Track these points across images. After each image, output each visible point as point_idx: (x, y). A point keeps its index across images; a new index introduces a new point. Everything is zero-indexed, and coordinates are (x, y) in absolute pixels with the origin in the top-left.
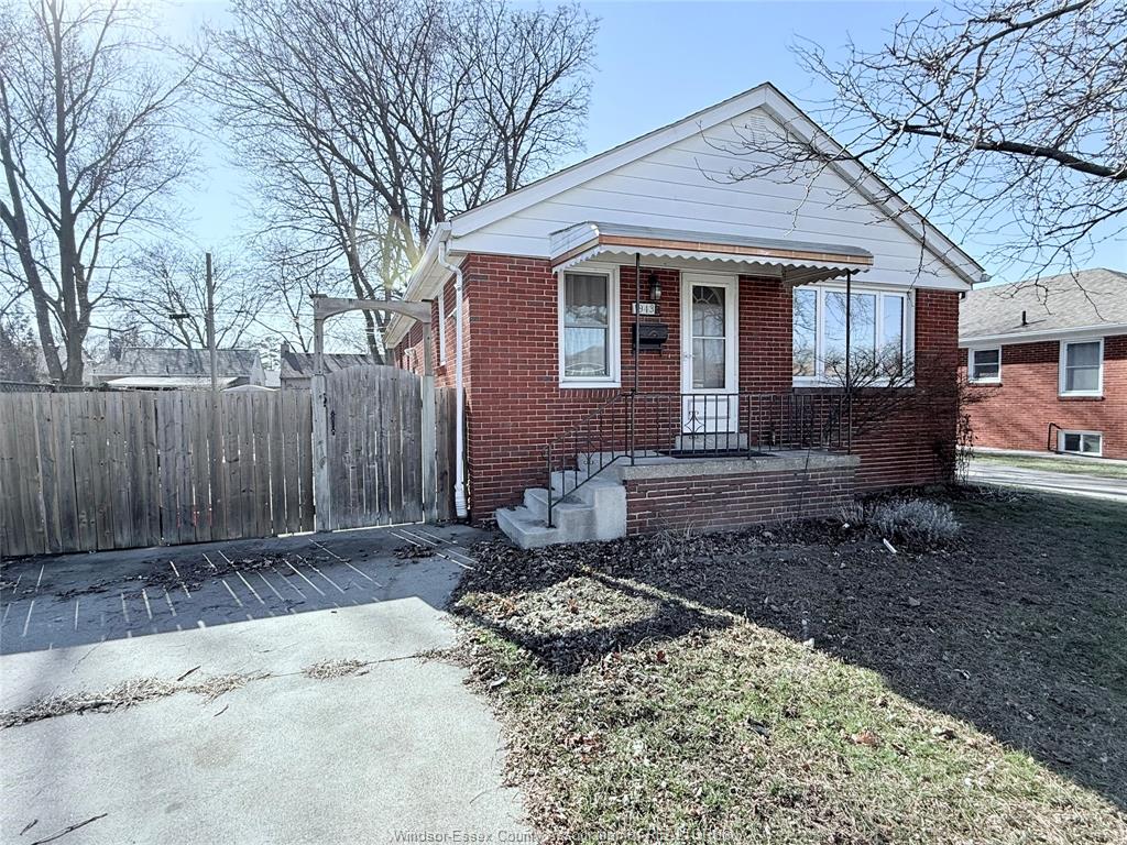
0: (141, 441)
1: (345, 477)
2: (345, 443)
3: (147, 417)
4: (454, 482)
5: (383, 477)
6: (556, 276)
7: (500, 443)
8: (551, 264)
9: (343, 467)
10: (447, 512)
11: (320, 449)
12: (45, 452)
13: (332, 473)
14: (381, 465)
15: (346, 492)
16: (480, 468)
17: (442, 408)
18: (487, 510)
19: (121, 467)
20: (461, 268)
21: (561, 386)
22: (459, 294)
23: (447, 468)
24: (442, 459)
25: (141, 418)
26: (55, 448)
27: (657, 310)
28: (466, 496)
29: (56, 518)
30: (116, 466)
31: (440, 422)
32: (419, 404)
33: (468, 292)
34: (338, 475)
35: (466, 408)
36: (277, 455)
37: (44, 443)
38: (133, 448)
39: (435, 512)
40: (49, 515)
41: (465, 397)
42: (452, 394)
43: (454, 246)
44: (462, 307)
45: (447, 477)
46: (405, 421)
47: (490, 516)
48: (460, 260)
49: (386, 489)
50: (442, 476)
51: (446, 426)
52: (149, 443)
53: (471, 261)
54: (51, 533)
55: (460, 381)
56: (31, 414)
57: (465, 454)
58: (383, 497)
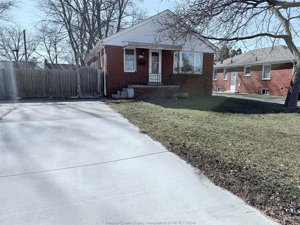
0: (47, 79)
1: (83, 87)
2: (83, 81)
3: (48, 74)
4: (104, 89)
5: (90, 88)
6: (123, 50)
7: (113, 82)
8: (122, 47)
9: (83, 85)
10: (103, 95)
11: (79, 82)
12: (32, 80)
13: (81, 86)
14: (90, 86)
15: (83, 90)
16: (109, 86)
17: (101, 75)
18: (110, 94)
19: (44, 83)
20: (105, 47)
21: (125, 71)
22: (104, 53)
23: (103, 87)
24: (101, 85)
25: (47, 74)
26: (34, 79)
27: (144, 57)
28: (106, 92)
29: (34, 91)
30: (43, 83)
31: (101, 78)
32: (97, 74)
33: (106, 53)
34: (82, 87)
35: (106, 75)
36: (71, 82)
37: (32, 78)
38: (46, 80)
39: (100, 95)
40: (33, 91)
41: (106, 73)
42: (103, 72)
43: (103, 44)
44: (105, 55)
45: (103, 88)
46: (94, 77)
47: (111, 95)
48: (104, 46)
49: (91, 90)
50: (102, 88)
51: (102, 79)
52: (49, 79)
53: (106, 46)
54: (33, 94)
55: (105, 70)
56: (29, 73)
57: (106, 84)
58: (90, 92)
